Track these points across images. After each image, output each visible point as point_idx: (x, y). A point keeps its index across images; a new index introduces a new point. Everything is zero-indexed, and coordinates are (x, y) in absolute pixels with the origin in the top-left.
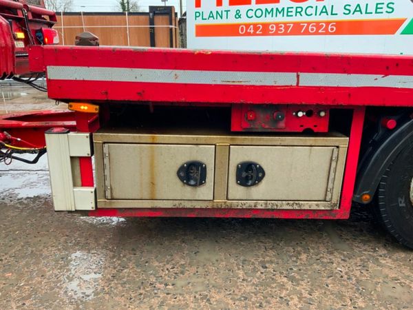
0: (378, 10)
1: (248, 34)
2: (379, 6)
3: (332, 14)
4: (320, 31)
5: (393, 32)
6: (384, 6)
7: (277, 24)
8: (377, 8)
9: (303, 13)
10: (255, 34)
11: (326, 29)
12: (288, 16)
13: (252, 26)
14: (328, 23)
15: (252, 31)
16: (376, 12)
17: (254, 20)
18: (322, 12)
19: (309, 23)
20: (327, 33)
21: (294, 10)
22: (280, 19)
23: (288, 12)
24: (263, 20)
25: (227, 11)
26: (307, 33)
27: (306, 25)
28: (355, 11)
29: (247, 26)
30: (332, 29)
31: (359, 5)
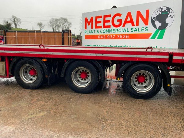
0: (143, 30)
1: (101, 39)
2: (143, 29)
3: (127, 32)
4: (124, 38)
5: (148, 38)
6: (144, 29)
7: (110, 35)
8: (142, 29)
9: (118, 31)
10: (103, 39)
11: (125, 37)
13: (102, 36)
14: (126, 35)
15: (102, 38)
16: (142, 31)
17: (103, 34)
18: (124, 31)
19: (120, 35)
20: (126, 38)
21: (115, 30)
22: (111, 33)
23: (113, 31)
24: (106, 34)
25: (94, 30)
26: (119, 38)
27: (119, 35)
28: (135, 30)
29: (101, 36)
30: (127, 37)
31: (136, 28)
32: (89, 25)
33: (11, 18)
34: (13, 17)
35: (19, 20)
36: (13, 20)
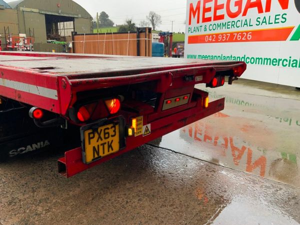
0: (277, 21)
1: (209, 42)
2: (277, 17)
3: (250, 26)
4: (243, 39)
6: (280, 17)
7: (222, 34)
8: (276, 19)
9: (235, 26)
10: (212, 42)
11: (246, 37)
12: (228, 28)
13: (211, 36)
14: (247, 32)
15: (211, 40)
16: (275, 23)
17: (212, 32)
18: (245, 24)
19: (238, 33)
20: (247, 40)
21: (230, 24)
22: (224, 30)
24: (216, 32)
25: (201, 27)
26: (236, 41)
27: (236, 34)
28: (263, 22)
29: (209, 36)
30: (249, 37)
31: (265, 18)
32: (194, 16)
33: (148, 15)
34: (151, 13)
35: (158, 18)
36: (151, 18)
